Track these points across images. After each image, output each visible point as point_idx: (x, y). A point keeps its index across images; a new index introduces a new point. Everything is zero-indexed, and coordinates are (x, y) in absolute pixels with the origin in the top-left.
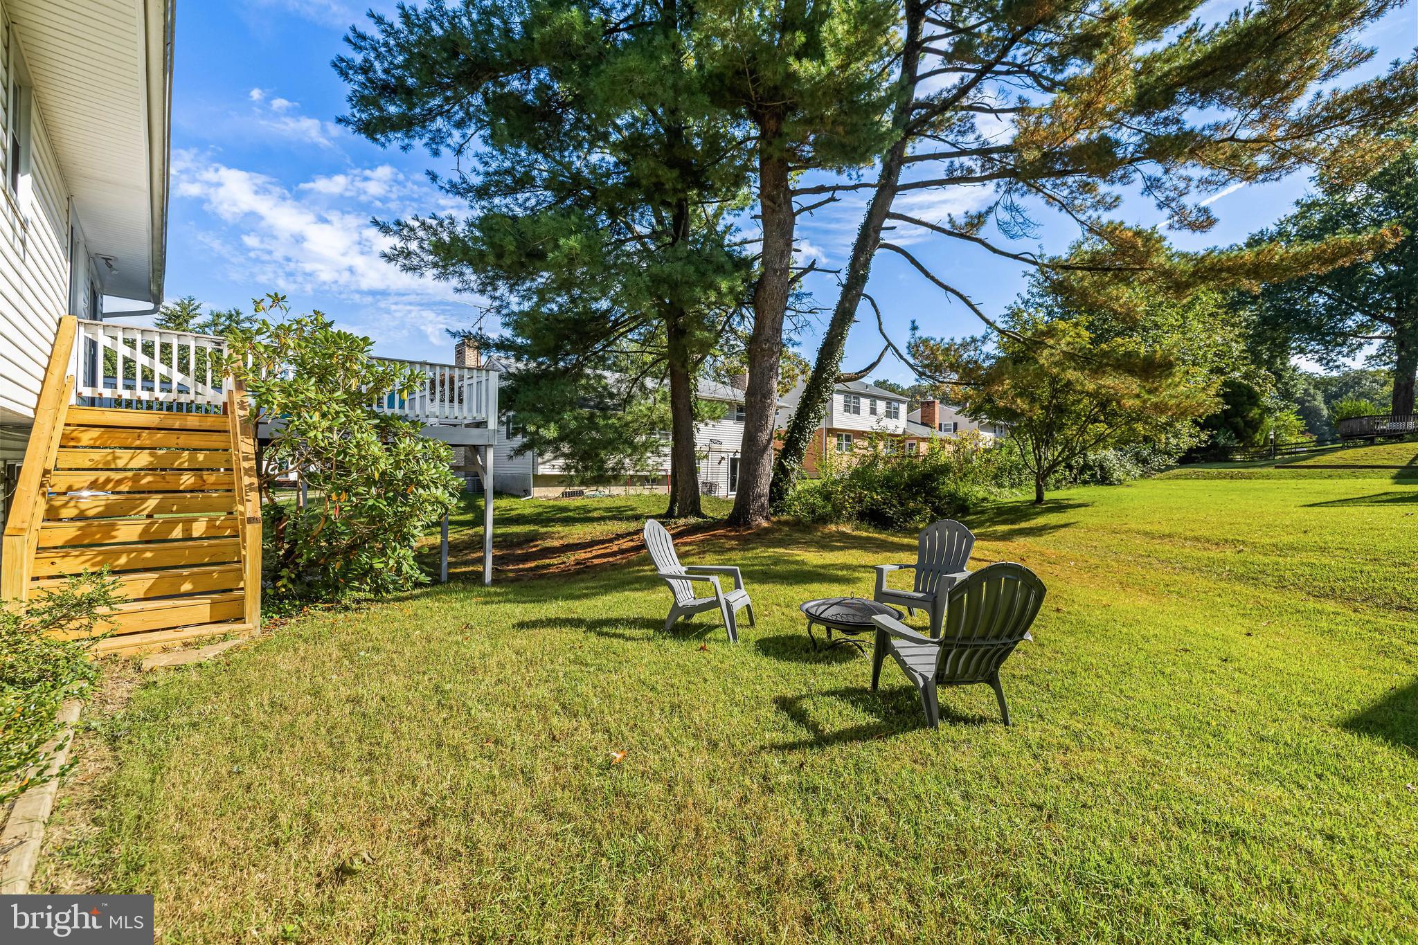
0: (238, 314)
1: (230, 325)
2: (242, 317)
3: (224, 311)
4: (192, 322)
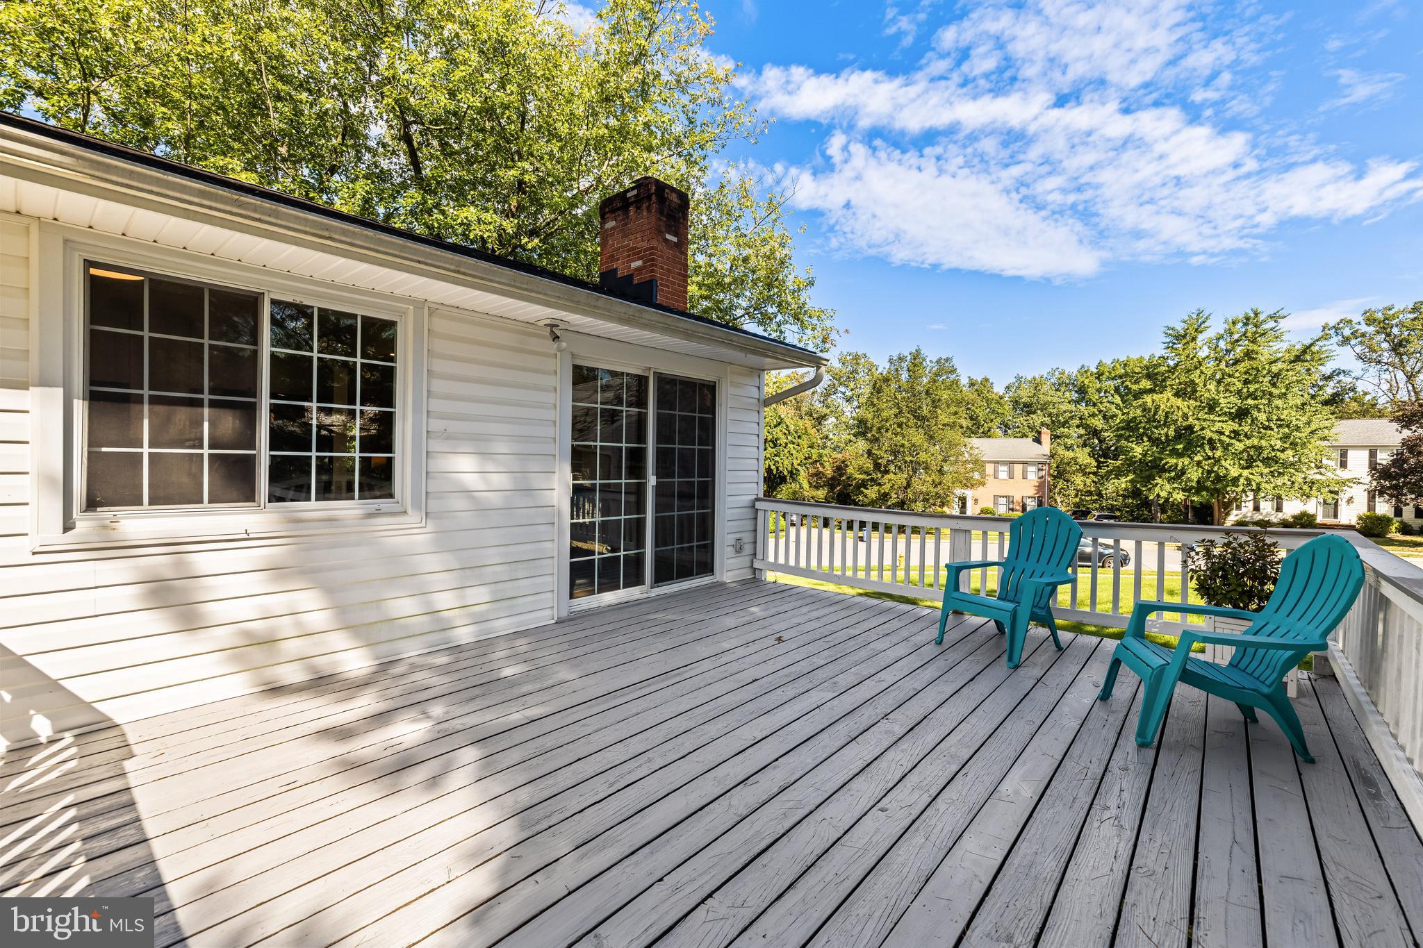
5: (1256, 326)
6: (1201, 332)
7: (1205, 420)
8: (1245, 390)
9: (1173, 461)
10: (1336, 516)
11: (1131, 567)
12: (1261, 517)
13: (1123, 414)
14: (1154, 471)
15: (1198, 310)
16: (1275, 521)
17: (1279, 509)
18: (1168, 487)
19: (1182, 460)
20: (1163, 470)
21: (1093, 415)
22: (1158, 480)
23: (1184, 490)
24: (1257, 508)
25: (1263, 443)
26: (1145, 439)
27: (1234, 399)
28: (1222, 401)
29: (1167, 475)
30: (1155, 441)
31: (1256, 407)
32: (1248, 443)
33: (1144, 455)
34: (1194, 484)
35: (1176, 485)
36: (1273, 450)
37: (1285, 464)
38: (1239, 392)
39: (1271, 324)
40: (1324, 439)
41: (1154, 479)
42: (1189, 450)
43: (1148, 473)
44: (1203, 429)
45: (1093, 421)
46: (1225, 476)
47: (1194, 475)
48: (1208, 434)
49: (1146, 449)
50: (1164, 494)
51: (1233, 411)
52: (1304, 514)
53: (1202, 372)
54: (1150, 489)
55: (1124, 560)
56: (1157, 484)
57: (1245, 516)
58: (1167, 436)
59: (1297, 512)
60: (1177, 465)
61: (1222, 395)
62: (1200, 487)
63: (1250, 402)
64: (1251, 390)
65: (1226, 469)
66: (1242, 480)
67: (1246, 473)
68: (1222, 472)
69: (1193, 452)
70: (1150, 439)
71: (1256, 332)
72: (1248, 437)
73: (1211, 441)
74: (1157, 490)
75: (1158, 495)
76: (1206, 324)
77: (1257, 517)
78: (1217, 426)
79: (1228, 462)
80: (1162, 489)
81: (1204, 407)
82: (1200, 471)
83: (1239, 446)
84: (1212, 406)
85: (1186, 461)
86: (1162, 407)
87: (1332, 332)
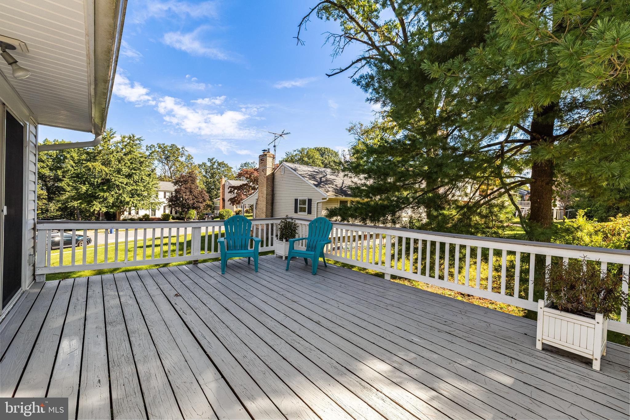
0: (134, 137)
1: (130, 142)
2: (135, 138)
3: (127, 135)
4: (112, 141)
5: (133, 141)
6: (112, 138)
7: (116, 177)
8: (131, 166)
9: (102, 194)
10: (155, 215)
11: (92, 244)
12: (131, 217)
13: (75, 170)
14: (92, 199)
15: (111, 128)
16: (136, 218)
17: (137, 213)
18: (99, 206)
19: (105, 194)
20: (96, 198)
21: (43, 167)
22: (95, 203)
23: (106, 207)
24: (130, 214)
25: (138, 188)
26: (87, 183)
27: (127, 170)
28: (123, 169)
29: (99, 200)
30: (92, 185)
31: (135, 173)
32: (133, 187)
33: (87, 191)
34: (111, 204)
35: (103, 205)
36: (141, 191)
37: (145, 197)
38: (129, 167)
39: (138, 142)
40: (156, 187)
41: (92, 202)
42: (109, 190)
43: (89, 199)
44: (115, 181)
45: (43, 171)
46: (124, 201)
47: (111, 200)
48: (117, 183)
49: (88, 188)
50: (98, 209)
51: (127, 174)
52: (146, 215)
53: (113, 156)
54: (91, 207)
55: (89, 241)
56: (94, 205)
57: (125, 217)
58: (97, 182)
59: (143, 214)
60: (103, 196)
61: (123, 167)
62: (113, 205)
63: (133, 171)
64: (134, 167)
65: (124, 198)
66: (131, 203)
67: (132, 199)
68: (123, 199)
69: (110, 190)
70: (89, 183)
71: (133, 144)
72: (133, 185)
73: (118, 186)
74: (94, 207)
75: (95, 210)
76: (114, 135)
77: (130, 217)
78: (121, 180)
79: (125, 195)
80: (97, 207)
81: (116, 171)
82: (113, 198)
83: (129, 189)
84: (119, 171)
85: (107, 194)
86: (97, 169)
87: (149, 148)
